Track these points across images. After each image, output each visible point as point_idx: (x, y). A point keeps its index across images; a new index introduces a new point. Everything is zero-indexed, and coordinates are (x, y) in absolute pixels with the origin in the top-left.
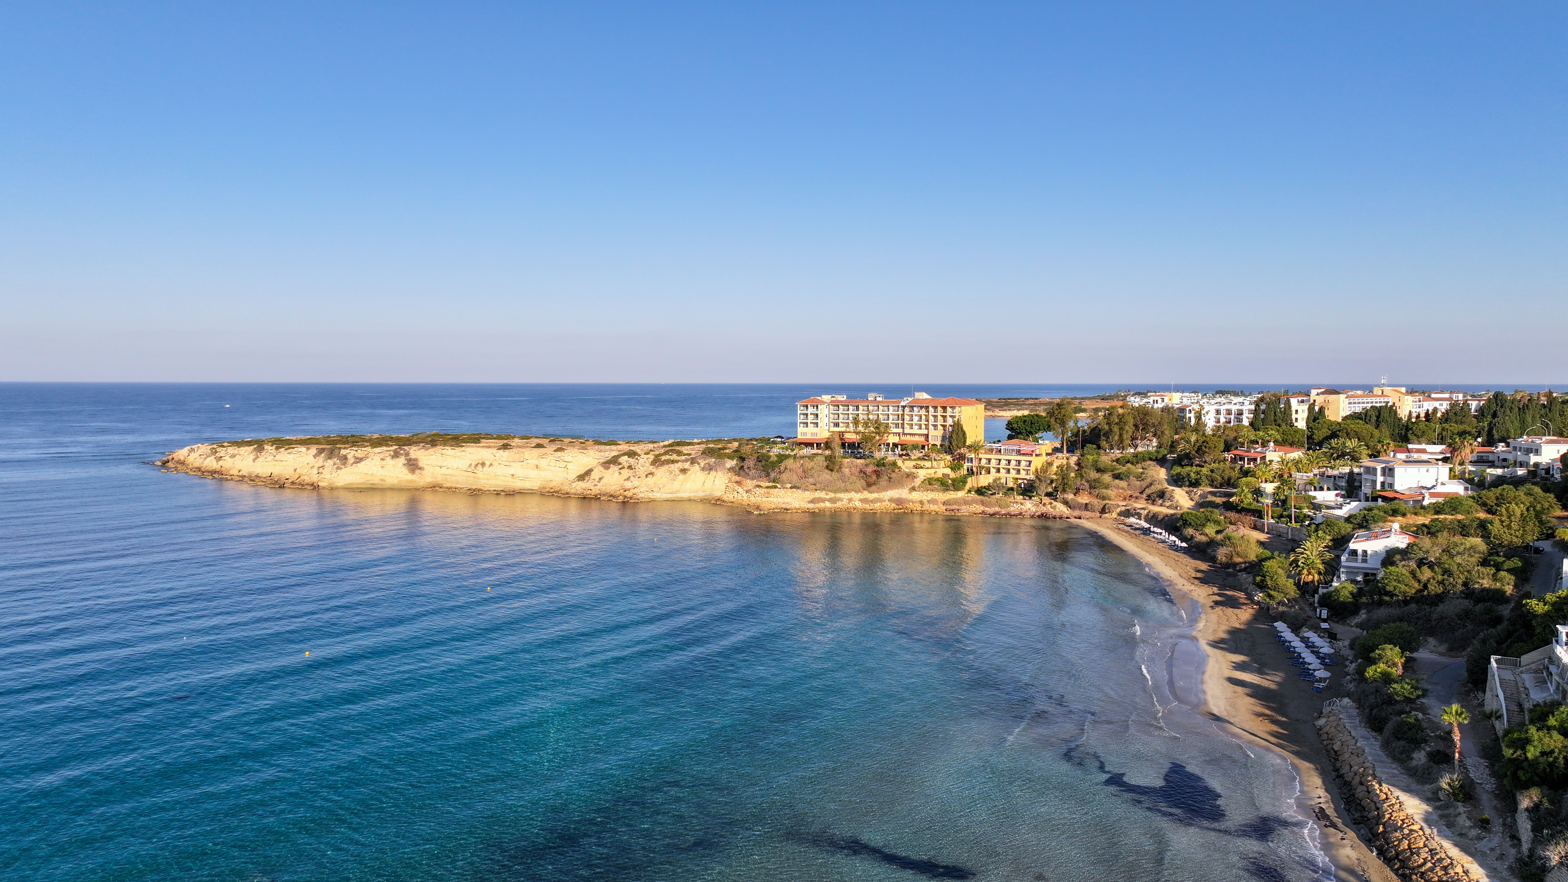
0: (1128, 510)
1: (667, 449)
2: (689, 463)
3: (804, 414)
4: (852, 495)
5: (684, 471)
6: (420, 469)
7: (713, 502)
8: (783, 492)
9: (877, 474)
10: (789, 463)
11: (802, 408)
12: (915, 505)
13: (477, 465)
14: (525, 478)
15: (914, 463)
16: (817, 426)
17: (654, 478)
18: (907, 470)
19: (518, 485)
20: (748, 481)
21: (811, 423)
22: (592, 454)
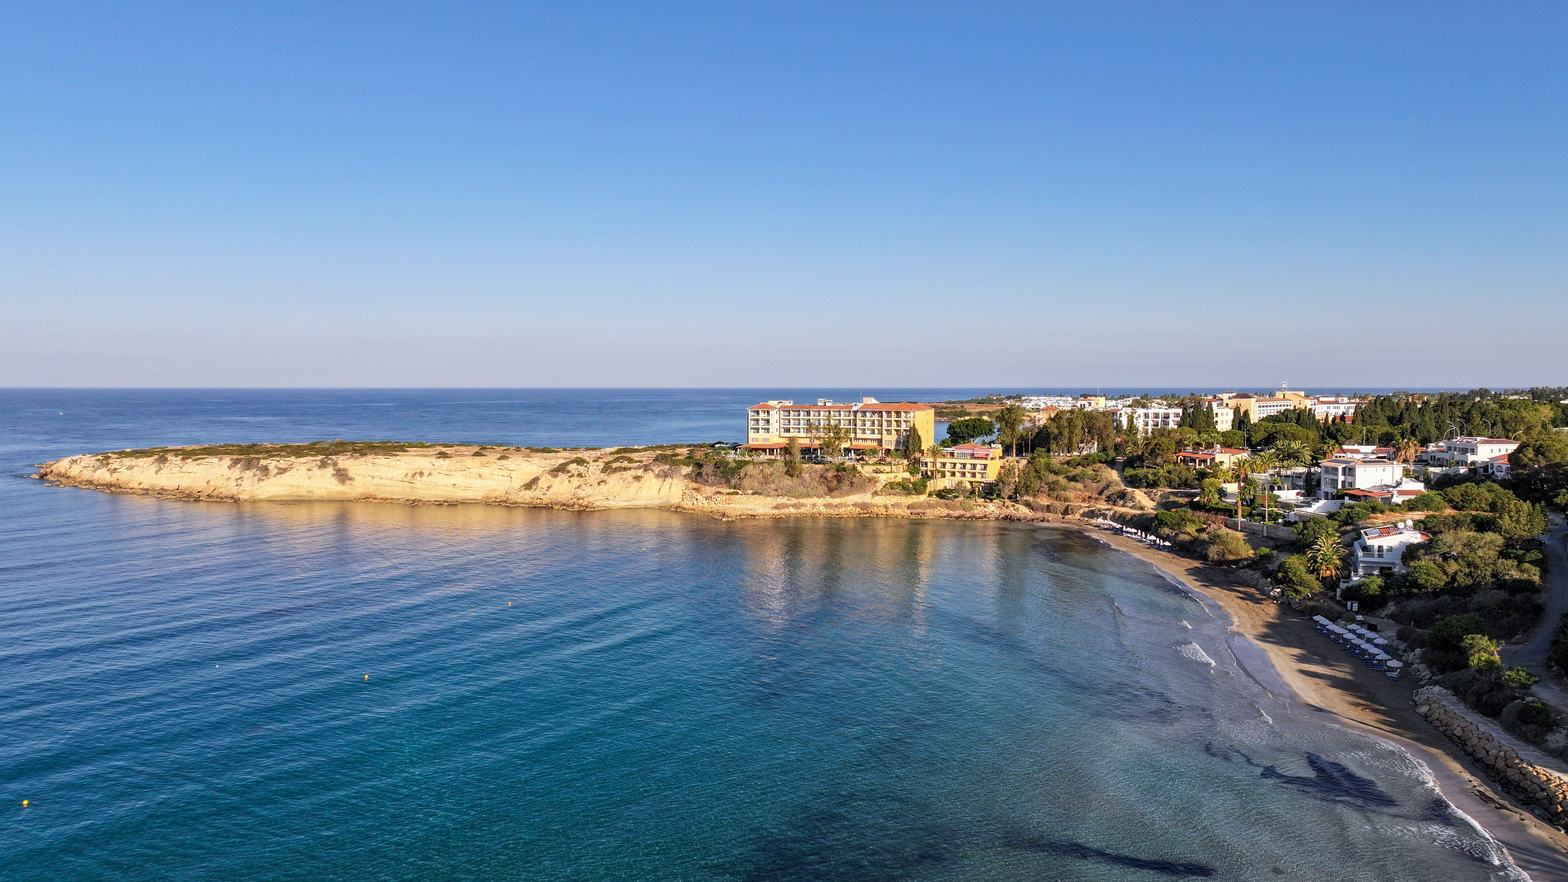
0: (1093, 511)
1: (616, 456)
2: (642, 470)
3: (754, 420)
4: (815, 500)
5: (637, 478)
6: (350, 479)
7: (672, 509)
8: (745, 498)
9: (839, 479)
10: (750, 469)
11: (752, 414)
12: (880, 509)
13: (414, 475)
14: (467, 488)
15: (874, 468)
16: (768, 432)
17: (607, 486)
18: (867, 475)
19: (459, 494)
20: (707, 487)
21: (762, 428)
22: (537, 462)
